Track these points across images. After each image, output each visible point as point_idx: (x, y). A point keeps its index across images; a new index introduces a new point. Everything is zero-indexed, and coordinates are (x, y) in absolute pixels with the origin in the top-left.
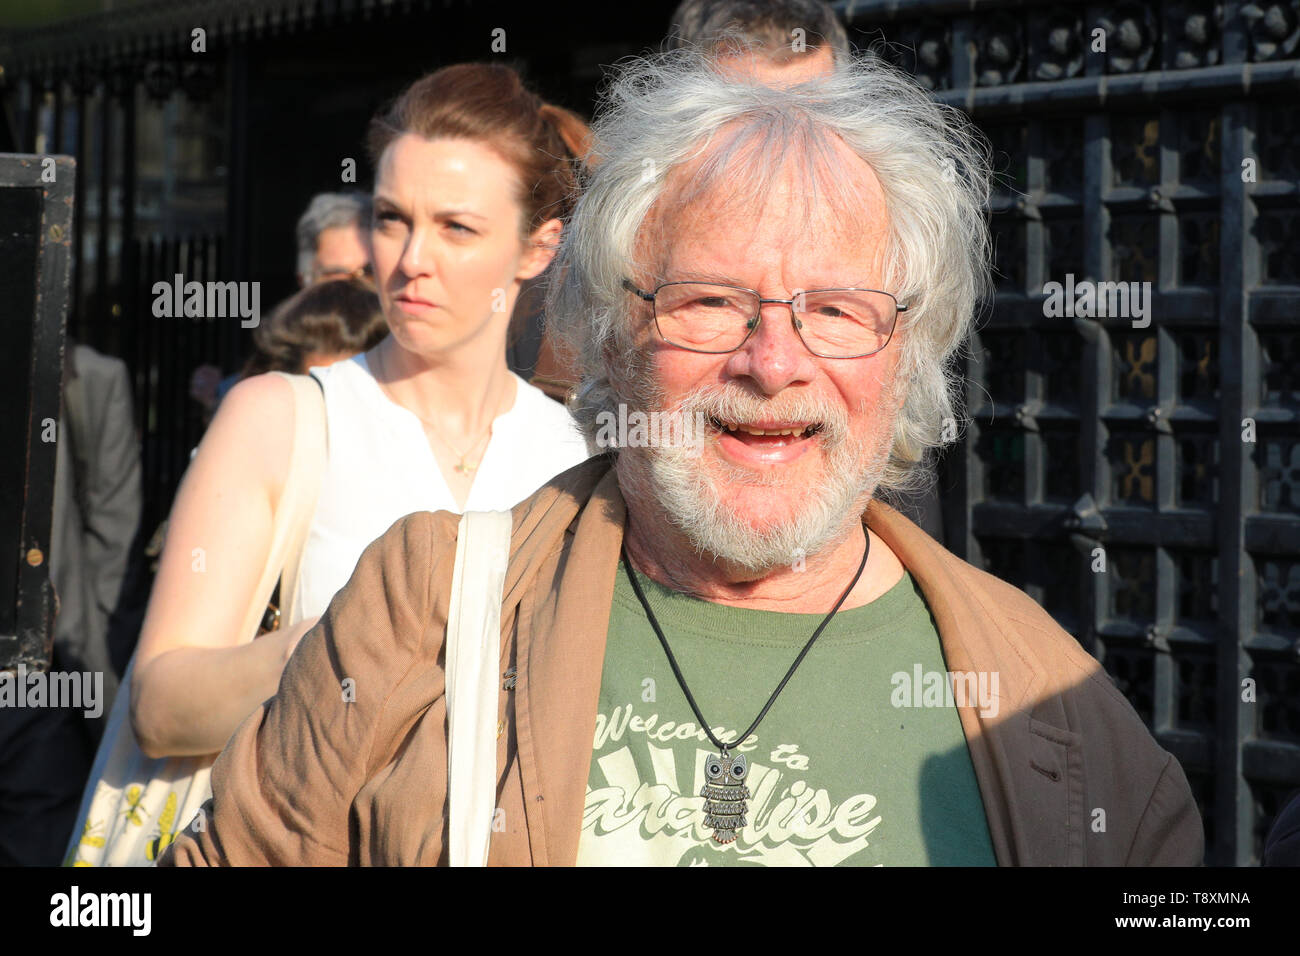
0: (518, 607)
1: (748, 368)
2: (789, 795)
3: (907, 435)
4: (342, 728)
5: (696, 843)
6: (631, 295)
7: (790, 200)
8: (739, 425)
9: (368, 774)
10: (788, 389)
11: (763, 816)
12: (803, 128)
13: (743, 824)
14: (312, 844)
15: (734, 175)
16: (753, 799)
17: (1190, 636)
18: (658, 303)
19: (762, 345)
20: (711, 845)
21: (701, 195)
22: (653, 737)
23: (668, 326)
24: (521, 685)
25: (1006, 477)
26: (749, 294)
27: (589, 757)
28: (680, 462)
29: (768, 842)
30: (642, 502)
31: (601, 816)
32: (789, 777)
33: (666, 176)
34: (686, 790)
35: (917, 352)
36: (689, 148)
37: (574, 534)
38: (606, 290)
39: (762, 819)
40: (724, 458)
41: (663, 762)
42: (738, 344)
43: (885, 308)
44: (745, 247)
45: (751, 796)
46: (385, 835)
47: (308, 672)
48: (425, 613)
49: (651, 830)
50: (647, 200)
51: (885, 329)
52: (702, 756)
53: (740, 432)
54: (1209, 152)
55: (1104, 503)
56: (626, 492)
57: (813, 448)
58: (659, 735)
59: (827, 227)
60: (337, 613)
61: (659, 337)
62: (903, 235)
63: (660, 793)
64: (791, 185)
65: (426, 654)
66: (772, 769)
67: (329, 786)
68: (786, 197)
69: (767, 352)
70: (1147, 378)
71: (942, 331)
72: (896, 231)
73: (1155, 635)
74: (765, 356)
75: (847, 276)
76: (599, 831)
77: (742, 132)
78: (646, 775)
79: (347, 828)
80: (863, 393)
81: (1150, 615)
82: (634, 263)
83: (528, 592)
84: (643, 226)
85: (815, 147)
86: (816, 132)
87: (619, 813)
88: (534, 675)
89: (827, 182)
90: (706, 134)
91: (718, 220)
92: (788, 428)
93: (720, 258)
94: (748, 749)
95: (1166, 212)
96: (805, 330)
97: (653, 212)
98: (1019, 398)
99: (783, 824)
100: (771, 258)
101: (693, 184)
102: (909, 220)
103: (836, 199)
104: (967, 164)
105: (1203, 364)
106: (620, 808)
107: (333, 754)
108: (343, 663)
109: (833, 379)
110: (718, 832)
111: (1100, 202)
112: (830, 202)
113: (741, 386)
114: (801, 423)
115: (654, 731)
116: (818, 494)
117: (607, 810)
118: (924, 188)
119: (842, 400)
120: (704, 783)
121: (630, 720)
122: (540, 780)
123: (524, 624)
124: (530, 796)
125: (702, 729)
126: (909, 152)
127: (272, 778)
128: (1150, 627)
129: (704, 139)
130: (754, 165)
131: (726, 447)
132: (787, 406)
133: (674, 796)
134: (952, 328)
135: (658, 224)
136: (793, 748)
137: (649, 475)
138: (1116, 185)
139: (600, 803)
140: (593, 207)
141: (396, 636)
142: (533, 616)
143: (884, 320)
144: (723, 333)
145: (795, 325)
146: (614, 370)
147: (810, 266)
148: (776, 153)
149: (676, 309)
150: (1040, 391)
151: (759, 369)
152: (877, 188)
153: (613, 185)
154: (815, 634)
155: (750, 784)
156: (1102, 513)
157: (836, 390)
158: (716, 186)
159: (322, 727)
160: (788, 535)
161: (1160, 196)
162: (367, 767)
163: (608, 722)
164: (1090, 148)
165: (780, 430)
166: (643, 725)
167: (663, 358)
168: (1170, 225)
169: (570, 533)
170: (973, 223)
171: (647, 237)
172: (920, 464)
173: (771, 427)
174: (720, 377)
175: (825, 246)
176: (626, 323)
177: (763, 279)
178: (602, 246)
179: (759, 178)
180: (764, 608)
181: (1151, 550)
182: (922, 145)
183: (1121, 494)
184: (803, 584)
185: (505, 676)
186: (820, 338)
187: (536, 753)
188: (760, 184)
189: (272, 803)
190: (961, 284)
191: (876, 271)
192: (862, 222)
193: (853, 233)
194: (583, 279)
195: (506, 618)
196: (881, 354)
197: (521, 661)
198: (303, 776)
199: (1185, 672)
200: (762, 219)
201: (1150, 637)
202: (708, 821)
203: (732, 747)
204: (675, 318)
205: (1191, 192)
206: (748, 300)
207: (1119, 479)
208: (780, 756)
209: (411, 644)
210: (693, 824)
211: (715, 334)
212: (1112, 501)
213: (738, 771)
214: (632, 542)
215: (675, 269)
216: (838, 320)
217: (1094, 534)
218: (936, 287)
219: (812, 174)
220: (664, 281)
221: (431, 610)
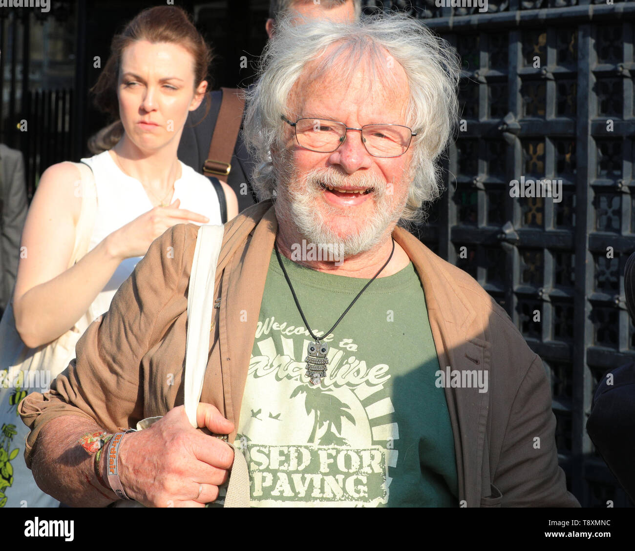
0: (224, 270)
1: (339, 160)
2: (347, 363)
3: (415, 194)
4: (138, 325)
5: (302, 384)
6: (285, 123)
7: (363, 81)
8: (334, 187)
9: (149, 347)
10: (359, 171)
11: (335, 372)
12: (370, 46)
13: (324, 376)
14: (122, 380)
15: (336, 67)
16: (330, 364)
17: (561, 293)
18: (297, 127)
19: (346, 150)
20: (309, 385)
21: (320, 76)
22: (283, 333)
23: (302, 139)
24: (222, 306)
25: (468, 213)
26: (341, 125)
27: (253, 341)
28: (306, 204)
29: (336, 385)
30: (286, 221)
31: (257, 369)
32: (347, 354)
33: (304, 66)
34: (298, 358)
35: (421, 155)
36: (315, 53)
37: (252, 236)
38: (273, 120)
39: (334, 374)
40: (326, 202)
41: (288, 345)
42: (335, 148)
43: (406, 134)
44: (340, 103)
45: (329, 362)
46: (156, 376)
47: (123, 298)
48: (180, 271)
49: (280, 377)
50: (294, 78)
51: (405, 145)
52: (306, 343)
53: (334, 191)
54: (571, 49)
55: (518, 226)
56: (278, 216)
57: (369, 199)
58: (287, 332)
59: (380, 94)
60: (139, 271)
61: (297, 144)
62: (416, 99)
63: (285, 359)
64: (363, 74)
65: (179, 291)
66: (340, 350)
67: (131, 353)
68: (361, 79)
69: (349, 153)
70: (540, 164)
71: (433, 146)
72: (413, 97)
73: (543, 293)
74: (347, 155)
75: (389, 119)
76: (256, 376)
77: (341, 47)
78: (279, 350)
79: (138, 373)
80: (394, 174)
81: (541, 283)
82: (287, 108)
83: (229, 263)
84: (292, 90)
85: (376, 56)
86: (376, 48)
87: (266, 368)
88: (229, 301)
89: (381, 72)
90: (324, 47)
91: (328, 89)
92: (357, 190)
93: (328, 108)
94: (329, 341)
95: (550, 80)
96: (367, 143)
97: (297, 84)
98: (475, 173)
99: (343, 377)
100: (353, 108)
101: (316, 71)
102: (419, 92)
103: (384, 81)
104: (448, 66)
105: (568, 156)
106: (267, 365)
107: (134, 337)
108: (139, 294)
109: (380, 167)
110: (312, 379)
111: (516, 74)
112: (382, 82)
113: (336, 169)
114: (364, 188)
115: (284, 330)
116: (371, 221)
117: (260, 367)
118: (427, 77)
119: (384, 177)
120: (307, 355)
121: (273, 323)
122: (229, 351)
123: (226, 277)
124: (224, 358)
125: (307, 330)
126: (420, 59)
127: (105, 348)
128: (540, 289)
129: (322, 50)
130: (346, 63)
131: (327, 197)
132: (357, 179)
133: (292, 361)
134: (438, 144)
135: (299, 89)
136: (350, 341)
137: (290, 209)
138: (524, 66)
139: (257, 363)
140: (268, 80)
141: (165, 282)
142: (230, 274)
143: (405, 140)
144: (328, 143)
145: (363, 141)
146: (275, 158)
147: (370, 113)
148: (357, 58)
149: (306, 131)
150: (486, 169)
151: (344, 161)
152: (404, 76)
153: (278, 70)
154: (364, 288)
155: (329, 357)
156: (516, 231)
157: (381, 172)
158: (327, 73)
159: (129, 324)
160: (355, 240)
161: (547, 72)
162: (149, 344)
163: (263, 326)
164: (512, 47)
165: (353, 190)
166: (279, 327)
167: (299, 154)
168: (551, 86)
169: (250, 235)
170: (450, 94)
171: (293, 96)
172: (420, 208)
173: (349, 189)
174: (326, 164)
175: (378, 103)
176: (282, 137)
177: (348, 118)
178: (272, 100)
179: (348, 69)
180: (341, 274)
181: (541, 250)
182: (428, 56)
183: (526, 222)
184: (362, 264)
185: (216, 302)
186: (374, 147)
187: (228, 338)
188: (348, 73)
189: (104, 360)
190: (443, 123)
191: (402, 116)
192: (396, 92)
193: (392, 98)
194: (262, 114)
195: (218, 275)
196: (403, 156)
197: (224, 294)
198: (119, 347)
199: (558, 311)
200: (349, 89)
201: (540, 294)
202: (308, 374)
203: (321, 339)
204: (305, 135)
205: (563, 70)
206: (341, 128)
207: (525, 214)
208: (344, 345)
209: (172, 286)
210: (301, 375)
211: (324, 143)
212: (522, 225)
213: (323, 350)
214: (279, 240)
215: (306, 112)
216: (383, 139)
217: (512, 242)
218: (431, 125)
219: (373, 69)
220: (301, 117)
221: (183, 270)
